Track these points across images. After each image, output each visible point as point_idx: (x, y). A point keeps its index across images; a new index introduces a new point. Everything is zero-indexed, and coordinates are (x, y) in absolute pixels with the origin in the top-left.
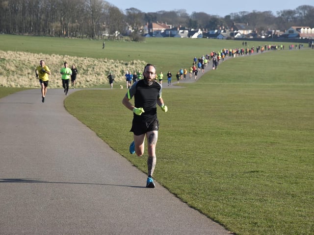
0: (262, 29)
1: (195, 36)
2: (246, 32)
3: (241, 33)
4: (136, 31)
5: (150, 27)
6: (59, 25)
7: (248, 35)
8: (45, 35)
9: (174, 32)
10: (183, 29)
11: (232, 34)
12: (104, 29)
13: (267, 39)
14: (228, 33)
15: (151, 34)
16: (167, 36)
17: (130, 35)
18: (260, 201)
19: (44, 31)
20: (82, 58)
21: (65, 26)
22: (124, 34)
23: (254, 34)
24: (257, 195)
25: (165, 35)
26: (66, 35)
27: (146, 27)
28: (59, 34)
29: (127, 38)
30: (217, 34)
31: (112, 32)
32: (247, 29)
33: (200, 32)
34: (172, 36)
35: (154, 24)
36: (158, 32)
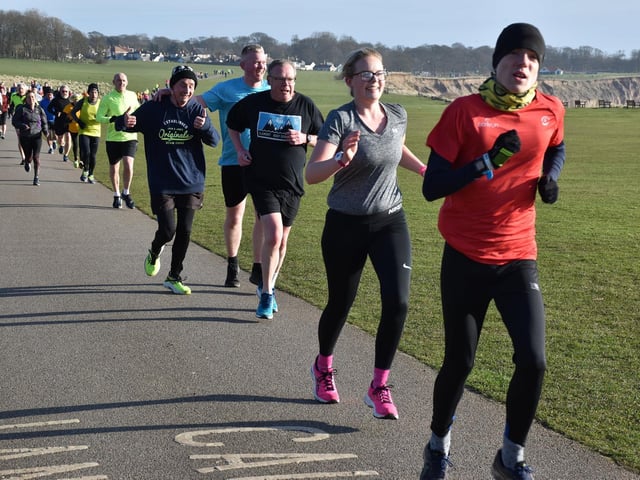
0: (220, 54)
1: (157, 59)
2: (205, 57)
3: (201, 57)
4: (99, 54)
5: (113, 50)
6: (22, 47)
7: (207, 59)
8: (7, 57)
9: (136, 56)
10: (146, 53)
11: (192, 58)
12: (67, 52)
13: (225, 63)
14: (188, 57)
15: (114, 57)
16: (130, 59)
17: (93, 57)
18: (216, 211)
19: (7, 53)
20: (46, 80)
21: (27, 48)
22: (87, 56)
23: (212, 58)
24: (214, 206)
25: (127, 58)
26: (30, 57)
27: (109, 50)
28: (22, 56)
29: (90, 60)
30: (178, 58)
31: (75, 55)
32: (206, 54)
33: (161, 55)
34: (135, 59)
35: (116, 48)
36: (121, 55)
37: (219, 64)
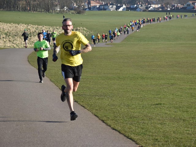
0: (168, 4)
1: (121, 9)
2: (157, 6)
3: (153, 6)
4: (79, 6)
5: (89, 3)
6: (25, 3)
7: (158, 8)
8: (14, 10)
9: (106, 7)
10: (112, 4)
11: (147, 8)
12: (56, 6)
13: (172, 11)
14: (144, 7)
15: (90, 9)
16: (101, 10)
17: (75, 9)
18: (161, 124)
19: (14, 7)
20: (41, 27)
21: (29, 4)
22: (71, 9)
23: (162, 7)
24: (159, 120)
25: (99, 9)
26: (30, 10)
27: (86, 3)
28: (24, 10)
29: (72, 11)
30: (136, 8)
31: (62, 7)
32: (157, 4)
33: (124, 6)
34: (105, 9)
35: (92, 2)
36: (94, 7)
37: (167, 11)
